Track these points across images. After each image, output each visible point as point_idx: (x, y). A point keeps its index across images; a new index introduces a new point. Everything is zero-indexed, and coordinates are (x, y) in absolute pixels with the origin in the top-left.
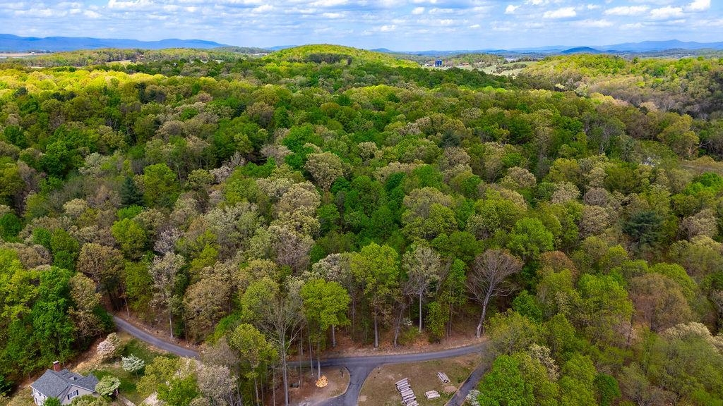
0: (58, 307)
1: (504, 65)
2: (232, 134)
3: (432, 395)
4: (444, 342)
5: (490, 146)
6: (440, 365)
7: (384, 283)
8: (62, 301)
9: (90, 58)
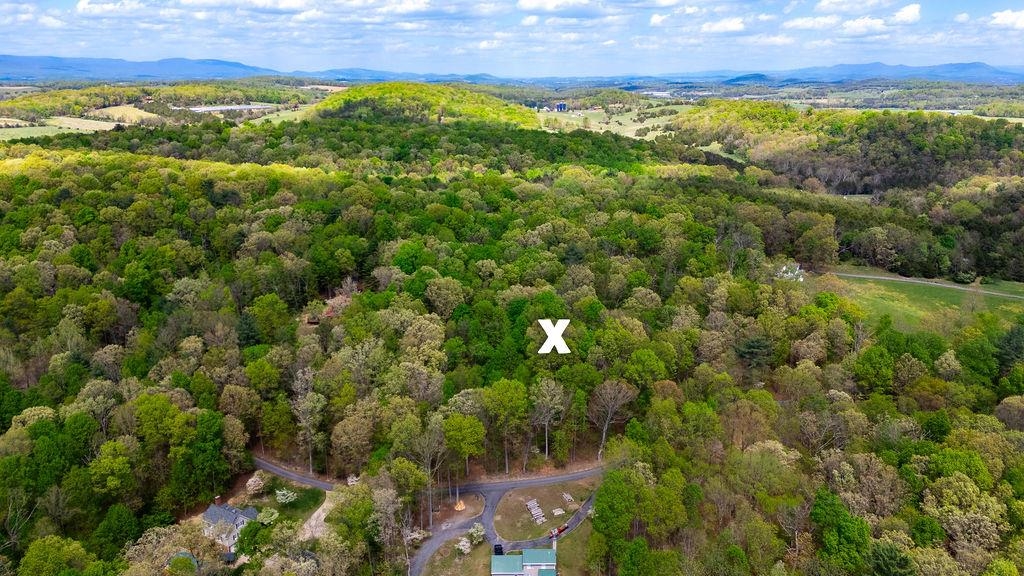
0: (215, 447)
1: (648, 110)
2: (332, 248)
3: (558, 512)
4: (568, 467)
5: (616, 261)
6: (564, 487)
7: (514, 415)
8: (219, 441)
9: (76, 104)
